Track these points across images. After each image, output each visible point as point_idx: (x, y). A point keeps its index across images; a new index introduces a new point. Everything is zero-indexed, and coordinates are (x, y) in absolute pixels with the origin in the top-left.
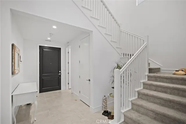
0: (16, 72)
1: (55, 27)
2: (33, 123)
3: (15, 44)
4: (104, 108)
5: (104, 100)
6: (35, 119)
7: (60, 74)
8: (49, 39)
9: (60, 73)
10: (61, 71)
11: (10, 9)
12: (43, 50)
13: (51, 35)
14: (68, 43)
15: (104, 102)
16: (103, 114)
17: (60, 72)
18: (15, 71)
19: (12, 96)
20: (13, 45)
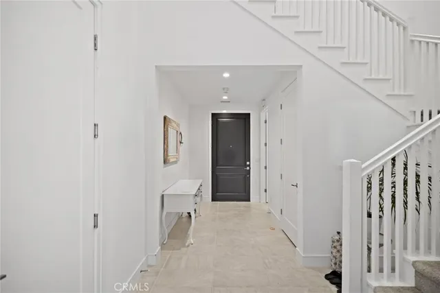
0: (172, 160)
1: (226, 75)
2: (188, 246)
3: (169, 116)
4: (335, 264)
5: (333, 242)
6: (192, 242)
7: (248, 168)
8: (225, 98)
9: (249, 166)
10: (250, 161)
11: (156, 66)
12: (217, 121)
13: (226, 90)
14: (264, 100)
15: (335, 247)
16: (327, 277)
17: (248, 163)
18: (169, 157)
19: (163, 195)
20: (165, 118)
